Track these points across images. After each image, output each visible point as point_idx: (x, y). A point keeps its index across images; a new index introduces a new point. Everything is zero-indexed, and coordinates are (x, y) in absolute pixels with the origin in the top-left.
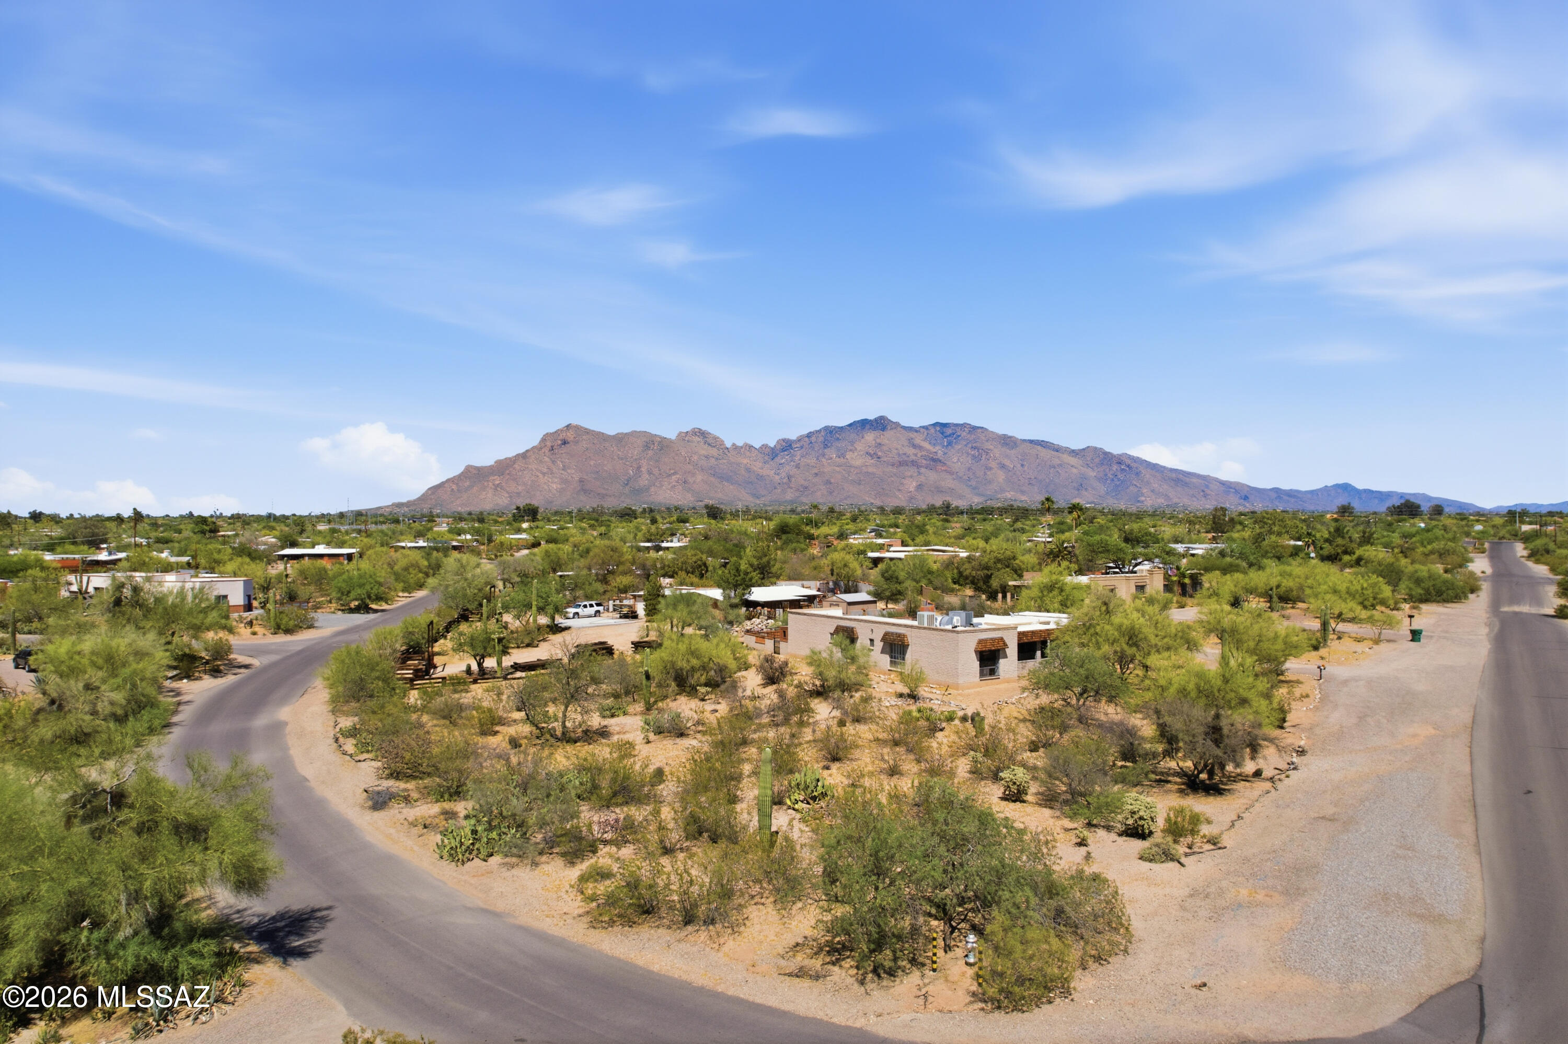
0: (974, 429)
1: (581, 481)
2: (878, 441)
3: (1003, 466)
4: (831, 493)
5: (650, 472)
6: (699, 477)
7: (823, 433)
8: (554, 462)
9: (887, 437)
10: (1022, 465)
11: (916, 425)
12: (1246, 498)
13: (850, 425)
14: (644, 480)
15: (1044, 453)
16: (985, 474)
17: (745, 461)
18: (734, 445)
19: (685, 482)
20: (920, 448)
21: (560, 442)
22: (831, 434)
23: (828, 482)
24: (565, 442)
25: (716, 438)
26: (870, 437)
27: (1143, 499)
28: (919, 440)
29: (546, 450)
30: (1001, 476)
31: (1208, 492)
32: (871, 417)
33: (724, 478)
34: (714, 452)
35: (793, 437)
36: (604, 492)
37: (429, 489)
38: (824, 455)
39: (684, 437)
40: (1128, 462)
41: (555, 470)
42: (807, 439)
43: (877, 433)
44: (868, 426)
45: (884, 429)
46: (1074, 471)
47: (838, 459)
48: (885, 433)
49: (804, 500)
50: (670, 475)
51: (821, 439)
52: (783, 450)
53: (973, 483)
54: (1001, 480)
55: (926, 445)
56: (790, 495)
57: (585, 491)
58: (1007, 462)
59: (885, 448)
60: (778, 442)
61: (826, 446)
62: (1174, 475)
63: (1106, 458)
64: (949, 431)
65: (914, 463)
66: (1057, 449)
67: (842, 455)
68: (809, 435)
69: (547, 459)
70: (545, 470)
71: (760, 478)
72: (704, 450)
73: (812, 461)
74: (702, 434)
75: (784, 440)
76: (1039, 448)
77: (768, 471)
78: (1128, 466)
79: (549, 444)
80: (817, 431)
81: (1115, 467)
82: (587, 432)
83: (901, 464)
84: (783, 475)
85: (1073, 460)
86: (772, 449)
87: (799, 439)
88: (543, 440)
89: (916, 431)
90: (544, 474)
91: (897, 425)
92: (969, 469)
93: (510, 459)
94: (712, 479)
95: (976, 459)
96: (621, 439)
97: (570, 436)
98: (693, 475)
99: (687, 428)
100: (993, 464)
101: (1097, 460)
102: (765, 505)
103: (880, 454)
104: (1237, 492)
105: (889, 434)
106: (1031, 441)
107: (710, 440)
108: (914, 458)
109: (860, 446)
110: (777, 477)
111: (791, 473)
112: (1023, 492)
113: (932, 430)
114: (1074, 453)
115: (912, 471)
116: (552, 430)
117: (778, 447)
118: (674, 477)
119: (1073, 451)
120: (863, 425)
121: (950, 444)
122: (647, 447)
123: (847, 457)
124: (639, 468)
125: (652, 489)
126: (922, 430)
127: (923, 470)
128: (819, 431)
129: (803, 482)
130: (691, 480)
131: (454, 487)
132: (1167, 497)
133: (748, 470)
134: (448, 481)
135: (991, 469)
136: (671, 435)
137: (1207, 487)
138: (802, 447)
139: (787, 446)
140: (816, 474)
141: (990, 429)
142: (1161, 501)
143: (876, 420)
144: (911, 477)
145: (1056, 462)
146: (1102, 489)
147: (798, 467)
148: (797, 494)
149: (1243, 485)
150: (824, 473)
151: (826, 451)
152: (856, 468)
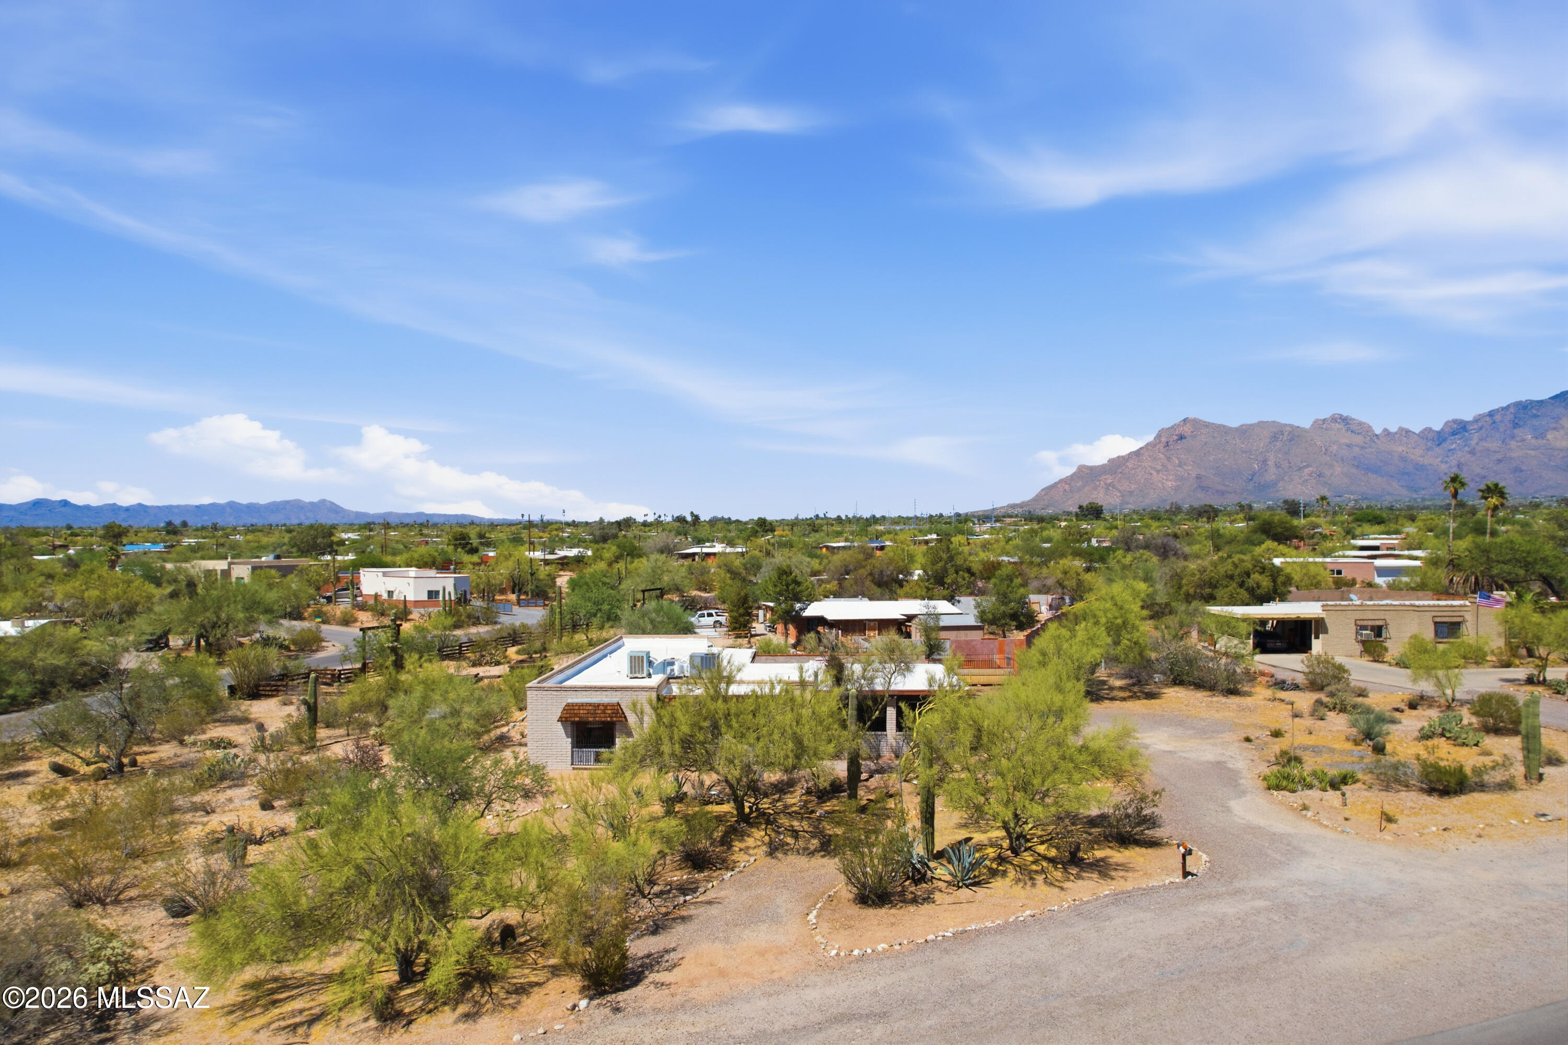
1: (1198, 477)
5: (1277, 466)
6: (1338, 469)
7: (1512, 410)
8: (1169, 459)
13: (1554, 398)
14: (1271, 474)
17: (1400, 449)
18: (1385, 430)
19: (1320, 475)
21: (1176, 438)
22: (1525, 411)
23: (1513, 469)
24: (1181, 437)
25: (1361, 424)
29: (1161, 446)
33: (1370, 469)
34: (1358, 439)
35: (1468, 417)
36: (1224, 488)
37: (1043, 490)
38: (1513, 437)
39: (1320, 425)
41: (1170, 467)
42: (1488, 419)
47: (1533, 441)
50: (1300, 469)
51: (1510, 417)
52: (1454, 433)
57: (1204, 489)
60: (1447, 423)
61: (1516, 425)
67: (1542, 436)
68: (1491, 414)
69: (1161, 456)
70: (1159, 468)
71: (1419, 468)
72: (1346, 438)
74: (1345, 420)
75: (1455, 421)
77: (1430, 458)
79: (1164, 439)
80: (1503, 409)
82: (1207, 425)
84: (1454, 463)
86: (1438, 433)
87: (1477, 420)
88: (1159, 436)
90: (1158, 471)
93: (1123, 457)
94: (1354, 470)
96: (1244, 431)
97: (1187, 430)
98: (1331, 466)
99: (1326, 414)
102: (1423, 499)
107: (1355, 428)
109: (1565, 423)
110: (1442, 466)
111: (1463, 460)
116: (1168, 425)
117: (1447, 430)
118: (1307, 471)
122: (1274, 438)
123: (1548, 437)
124: (1265, 461)
125: (1281, 484)
129: (1480, 471)
130: (1328, 473)
131: (1067, 487)
133: (1403, 459)
134: (1061, 481)
136: (1305, 423)
138: (1481, 428)
139: (1459, 428)
140: (1499, 461)
147: (1472, 452)
150: (1511, 458)
151: (1515, 431)
152: (1561, 450)
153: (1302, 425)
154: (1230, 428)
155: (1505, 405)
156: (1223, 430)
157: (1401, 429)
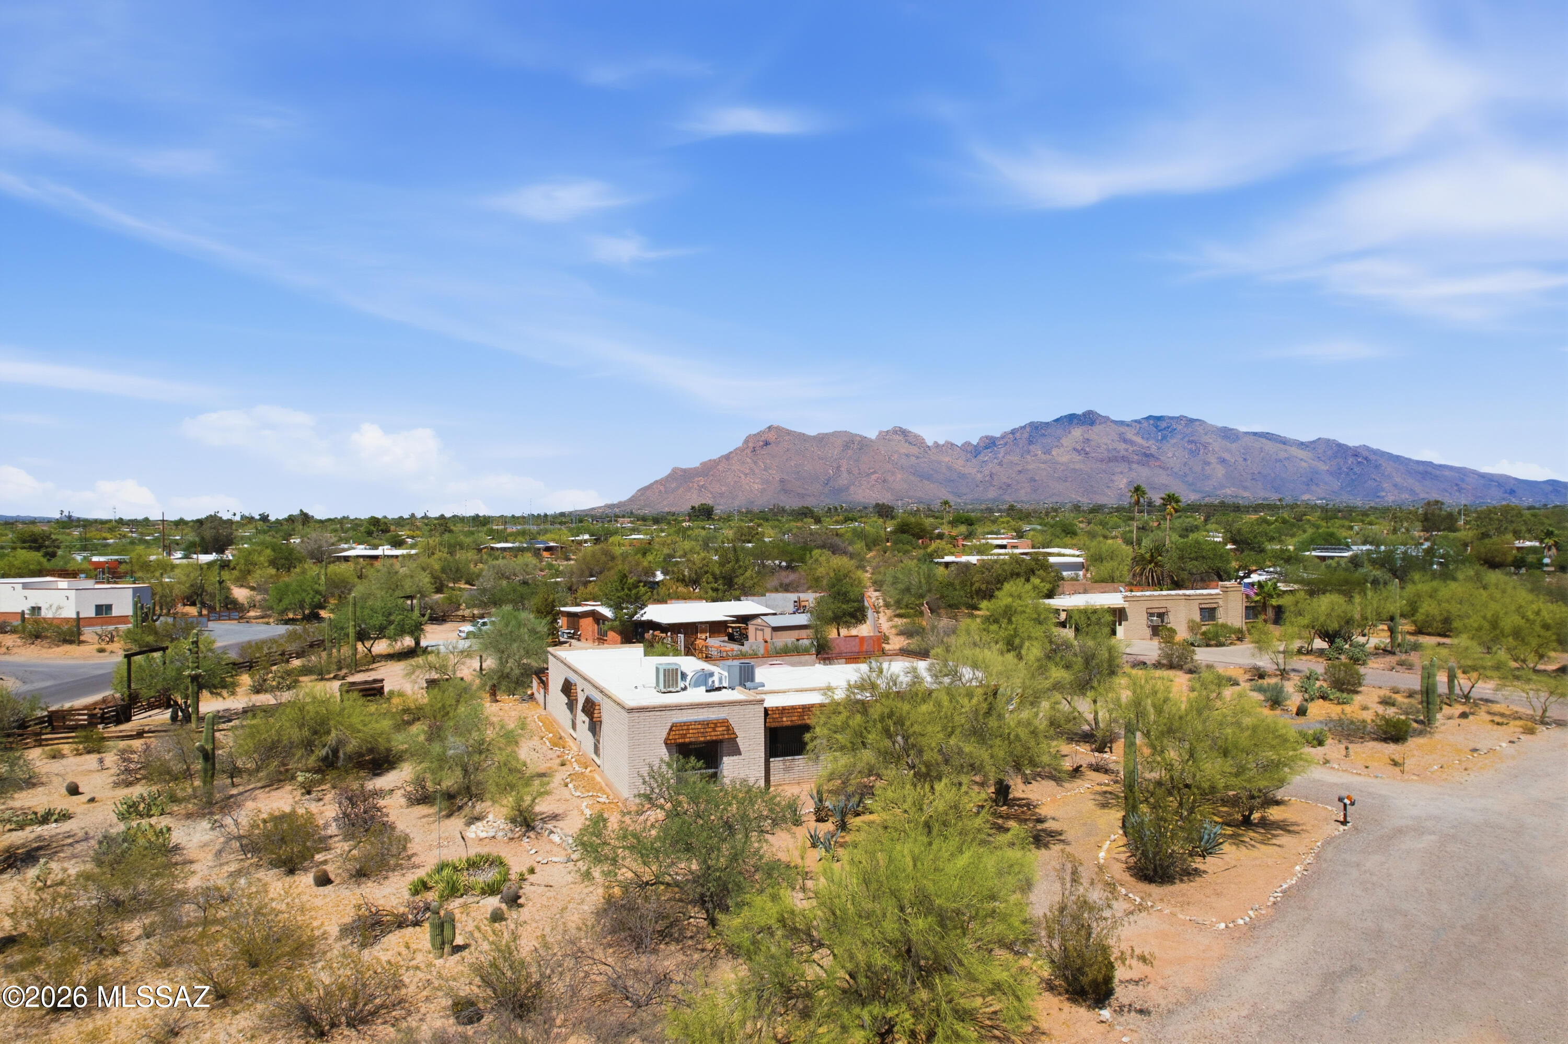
0: (1192, 421)
1: (782, 481)
2: (1086, 436)
3: (1223, 461)
4: (1035, 491)
5: (849, 472)
6: (899, 476)
7: (1028, 429)
8: (755, 463)
9: (1097, 434)
10: (1245, 460)
11: (1128, 418)
12: (1512, 492)
13: (1057, 420)
14: (844, 479)
15: (1269, 446)
16: (1203, 469)
17: (947, 459)
18: (936, 443)
19: (884, 481)
20: (1132, 443)
21: (761, 443)
22: (1036, 431)
23: (1033, 480)
24: (767, 444)
25: (916, 436)
26: (1077, 432)
27: (1384, 494)
28: (1130, 435)
29: (749, 451)
30: (1220, 471)
31: (1464, 486)
32: (1079, 411)
33: (926, 477)
34: (914, 450)
35: (997, 434)
36: (803, 491)
37: (639, 491)
38: (1029, 452)
39: (884, 436)
40: (1365, 453)
41: (757, 471)
42: (1011, 436)
43: (1084, 428)
44: (1075, 421)
45: (1092, 423)
46: (1304, 464)
47: (1043, 456)
48: (1093, 428)
49: (1007, 498)
50: (868, 475)
51: (1026, 435)
52: (986, 448)
53: (1190, 479)
54: (1220, 475)
55: (1139, 440)
56: (992, 494)
57: (785, 491)
58: (1227, 456)
59: (1093, 443)
60: (981, 439)
61: (1031, 442)
62: (1421, 468)
63: (1340, 450)
64: (1163, 425)
65: (1124, 459)
66: (1284, 441)
67: (1048, 452)
68: (1013, 432)
69: (749, 460)
70: (747, 471)
71: (963, 476)
72: (904, 448)
73: (1015, 458)
74: (904, 433)
75: (987, 437)
76: (1264, 440)
77: (971, 469)
78: (1366, 459)
79: (751, 445)
80: (1022, 428)
81: (1350, 460)
82: (789, 432)
83: (1110, 460)
84: (987, 472)
85: (1301, 454)
86: (975, 446)
87: (1003, 437)
88: (746, 441)
89: (1128, 425)
90: (746, 475)
91: (1107, 419)
92: (1185, 464)
93: (714, 461)
94: (912, 478)
95: (1194, 453)
96: (822, 439)
97: (771, 437)
98: (893, 474)
100: (1213, 460)
101: (1330, 453)
102: (965, 504)
103: (1087, 449)
104: (1500, 485)
105: (1097, 428)
106: (1255, 434)
107: (911, 439)
108: (1125, 453)
109: (1065, 441)
110: (979, 476)
111: (994, 471)
112: (1245, 488)
113: (1145, 424)
114: (1302, 445)
115: (1123, 467)
116: (754, 431)
117: (981, 444)
118: (874, 477)
119: (1302, 443)
120: (1071, 419)
121: (1164, 438)
122: (847, 446)
123: (1054, 453)
124: (839, 467)
125: (852, 488)
126: (1134, 424)
127: (1134, 466)
128: (1024, 427)
129: (1006, 481)
130: (891, 479)
131: (662, 488)
132: (1412, 492)
133: (949, 468)
134: (656, 482)
135: (1209, 464)
136: (872, 434)
137: (1463, 480)
138: (1006, 444)
139: (990, 443)
140: (1020, 472)
141: (1209, 422)
142: (1405, 496)
143: (1084, 414)
144: (1121, 473)
145: (1282, 455)
146: (1336, 484)
147: (1000, 464)
148: (1001, 492)
149: (1508, 478)
150: (1028, 470)
151: (1031, 447)
152: (1062, 464)
153: (868, 436)
154: (809, 437)
155: (1023, 425)
156: (803, 437)
157: (947, 443)
